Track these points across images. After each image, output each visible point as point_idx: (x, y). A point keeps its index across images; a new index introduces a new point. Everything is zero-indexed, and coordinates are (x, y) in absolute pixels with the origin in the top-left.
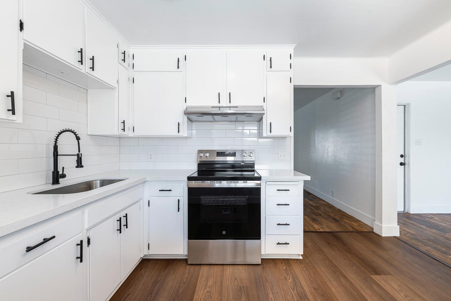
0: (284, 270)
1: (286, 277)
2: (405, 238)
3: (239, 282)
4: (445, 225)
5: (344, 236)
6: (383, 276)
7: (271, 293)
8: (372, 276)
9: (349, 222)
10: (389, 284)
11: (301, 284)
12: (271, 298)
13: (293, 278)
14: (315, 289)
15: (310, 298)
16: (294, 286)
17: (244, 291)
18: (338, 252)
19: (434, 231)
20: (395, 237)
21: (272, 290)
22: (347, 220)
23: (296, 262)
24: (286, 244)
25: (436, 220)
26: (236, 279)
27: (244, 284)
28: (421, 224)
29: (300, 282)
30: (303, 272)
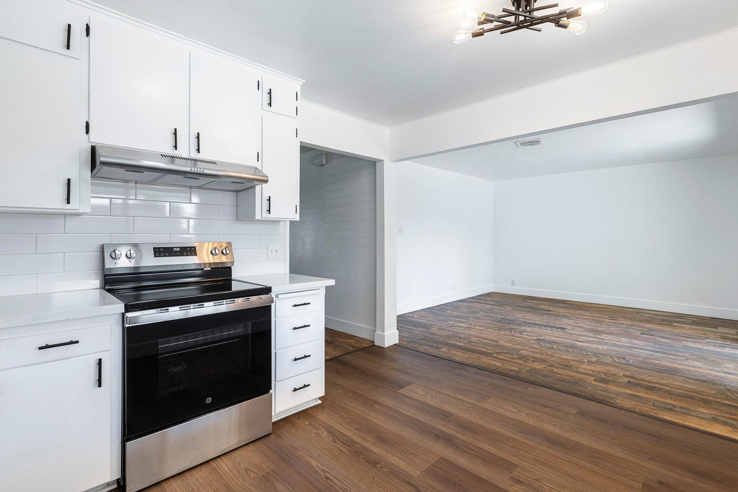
0: (309, 425)
1: (318, 433)
2: (404, 344)
3: (256, 471)
4: (424, 321)
5: (350, 358)
6: (407, 387)
7: (312, 460)
8: (399, 391)
9: (343, 340)
10: (416, 393)
11: (339, 432)
12: (317, 466)
13: (325, 428)
14: (357, 429)
15: (359, 442)
16: (333, 438)
17: (274, 477)
18: (355, 379)
19: (420, 329)
20: (395, 345)
21: (311, 457)
22: (340, 339)
23: (315, 410)
24: (305, 386)
25: (416, 319)
26: (247, 470)
27: (266, 469)
28: (408, 325)
29: (337, 430)
30: (332, 417)
